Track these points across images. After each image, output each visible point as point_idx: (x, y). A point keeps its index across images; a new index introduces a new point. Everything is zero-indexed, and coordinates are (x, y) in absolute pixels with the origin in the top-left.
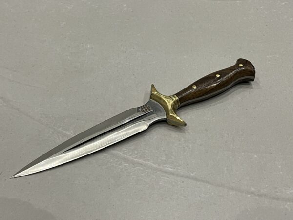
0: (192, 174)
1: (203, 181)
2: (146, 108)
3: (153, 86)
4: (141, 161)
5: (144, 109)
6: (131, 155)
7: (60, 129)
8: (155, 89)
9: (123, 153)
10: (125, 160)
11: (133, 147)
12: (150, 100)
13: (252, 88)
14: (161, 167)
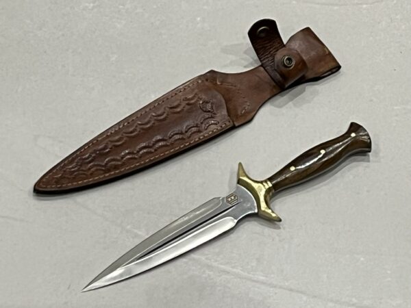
0: (286, 284)
1: (298, 291)
2: (233, 198)
3: (240, 164)
4: (228, 268)
5: (230, 199)
6: (216, 261)
7: (129, 227)
8: (244, 172)
9: (207, 259)
10: (209, 267)
11: (217, 250)
12: (238, 187)
13: (369, 161)
14: (251, 275)
